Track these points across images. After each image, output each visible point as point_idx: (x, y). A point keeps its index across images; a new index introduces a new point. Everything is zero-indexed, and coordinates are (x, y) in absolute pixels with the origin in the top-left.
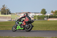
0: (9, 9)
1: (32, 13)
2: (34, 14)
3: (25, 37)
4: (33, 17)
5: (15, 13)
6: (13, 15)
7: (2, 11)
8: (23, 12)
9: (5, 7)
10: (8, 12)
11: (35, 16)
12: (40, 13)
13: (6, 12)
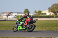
1: (15, 13)
2: (17, 14)
3: (7, 37)
8: (6, 12)
11: (18, 16)
12: (23, 13)
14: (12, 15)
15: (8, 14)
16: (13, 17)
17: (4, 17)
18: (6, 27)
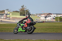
0: (28, 10)
1: (53, 14)
3: (46, 40)
4: (54, 19)
5: (35, 14)
6: (33, 16)
7: (21, 12)
8: (44, 13)
9: (24, 7)
10: (28, 13)
11: (57, 18)
13: (25, 13)
14: (51, 16)
15: (46, 15)
16: (52, 18)
17: (42, 18)
18: (44, 29)
